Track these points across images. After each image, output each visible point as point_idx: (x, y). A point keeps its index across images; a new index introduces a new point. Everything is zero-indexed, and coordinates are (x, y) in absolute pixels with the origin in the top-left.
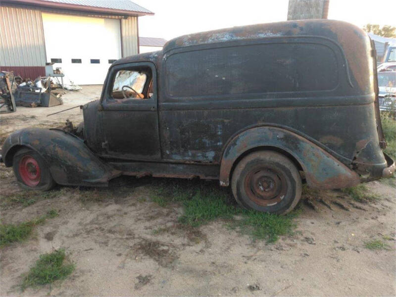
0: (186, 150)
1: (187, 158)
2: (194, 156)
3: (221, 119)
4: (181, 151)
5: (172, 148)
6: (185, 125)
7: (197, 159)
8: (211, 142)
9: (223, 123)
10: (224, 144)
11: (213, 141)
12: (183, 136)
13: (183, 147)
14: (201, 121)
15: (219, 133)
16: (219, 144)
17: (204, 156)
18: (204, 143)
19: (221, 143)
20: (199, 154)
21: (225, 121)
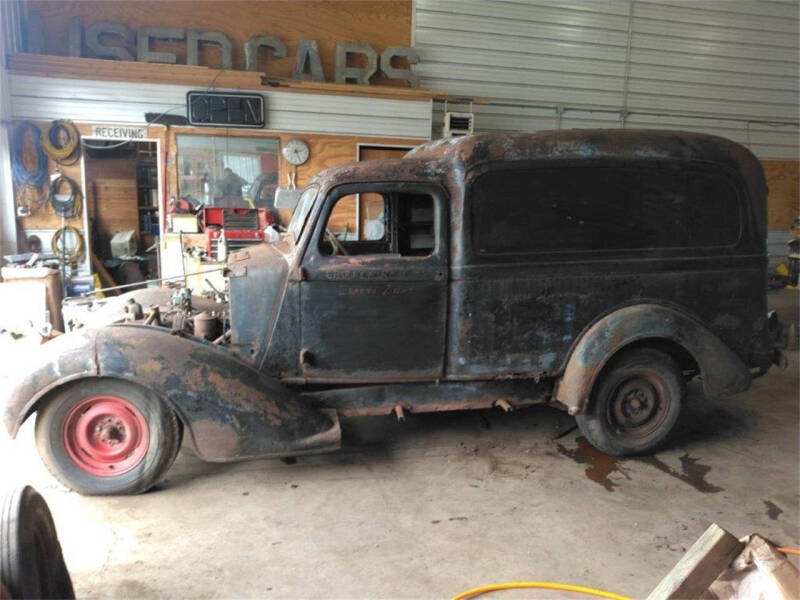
0: (501, 355)
1: (501, 369)
2: (514, 363)
3: (574, 294)
4: (491, 357)
5: (473, 352)
6: (505, 307)
7: (519, 369)
8: (552, 337)
9: (577, 301)
10: (574, 339)
11: (556, 335)
12: (501, 328)
13: (495, 349)
14: (539, 298)
15: (569, 319)
16: (565, 338)
17: (535, 363)
18: (540, 339)
19: (570, 337)
20: (526, 360)
21: (581, 297)
